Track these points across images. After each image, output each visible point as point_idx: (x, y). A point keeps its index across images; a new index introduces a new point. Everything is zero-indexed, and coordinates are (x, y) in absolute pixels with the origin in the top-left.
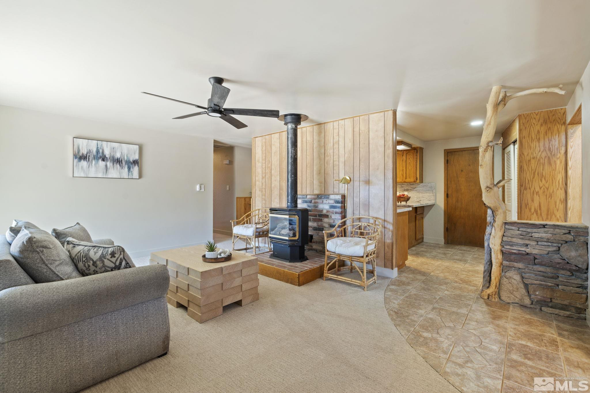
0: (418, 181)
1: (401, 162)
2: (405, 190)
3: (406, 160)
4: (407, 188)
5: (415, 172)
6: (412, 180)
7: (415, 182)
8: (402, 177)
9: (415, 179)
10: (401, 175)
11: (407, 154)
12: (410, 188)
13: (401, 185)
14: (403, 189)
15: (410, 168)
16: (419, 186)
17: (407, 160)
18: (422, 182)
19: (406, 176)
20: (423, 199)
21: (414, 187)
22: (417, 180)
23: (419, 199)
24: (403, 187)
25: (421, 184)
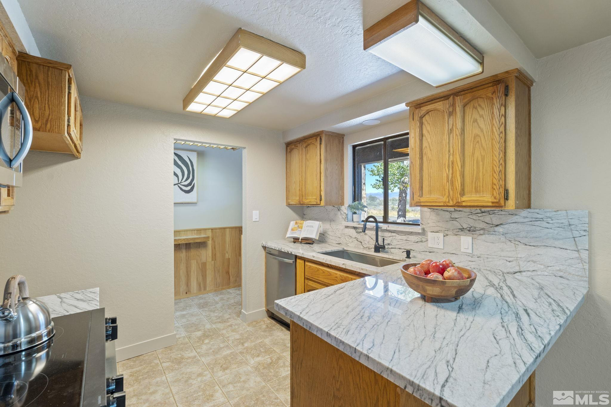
0: (511, 203)
1: (446, 137)
2: (462, 229)
3: (463, 130)
4: (472, 223)
5: (497, 169)
6: (487, 198)
7: (497, 205)
8: (448, 186)
9: (499, 194)
10: (445, 181)
11: (465, 106)
12: (482, 225)
13: (450, 212)
14: (457, 224)
15: (477, 154)
16: (515, 219)
17: (468, 128)
18: (529, 206)
19: (463, 185)
20: (531, 266)
21: (496, 222)
22: (506, 198)
23: (514, 263)
24: (454, 219)
25: (525, 213)
